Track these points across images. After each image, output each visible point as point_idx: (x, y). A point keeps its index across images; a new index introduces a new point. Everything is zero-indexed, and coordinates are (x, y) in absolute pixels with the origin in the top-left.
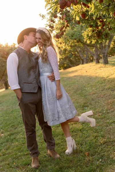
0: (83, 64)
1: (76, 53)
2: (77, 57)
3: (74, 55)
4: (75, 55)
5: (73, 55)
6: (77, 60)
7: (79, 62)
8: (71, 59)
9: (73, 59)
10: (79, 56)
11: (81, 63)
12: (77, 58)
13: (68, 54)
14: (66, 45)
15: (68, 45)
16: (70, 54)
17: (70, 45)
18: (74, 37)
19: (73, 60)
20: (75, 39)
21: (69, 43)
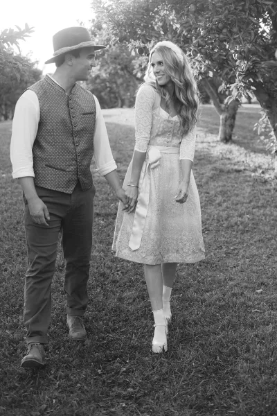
0: (122, 107)
1: (114, 85)
2: (114, 93)
3: (108, 89)
4: (111, 88)
5: (107, 87)
6: (113, 100)
7: (115, 102)
8: (103, 94)
9: (105, 95)
10: (119, 92)
11: (120, 105)
12: (112, 95)
13: (99, 84)
14: (103, 71)
15: (106, 70)
16: (103, 85)
17: (109, 71)
18: (118, 61)
19: (106, 97)
20: (119, 64)
21: (108, 68)
